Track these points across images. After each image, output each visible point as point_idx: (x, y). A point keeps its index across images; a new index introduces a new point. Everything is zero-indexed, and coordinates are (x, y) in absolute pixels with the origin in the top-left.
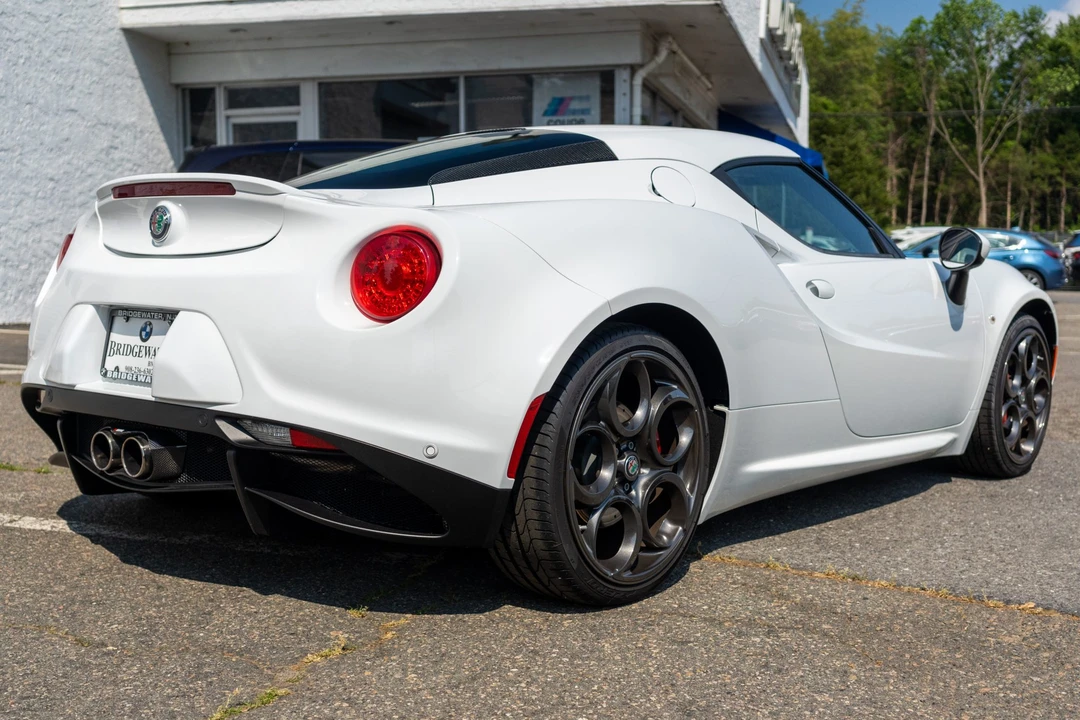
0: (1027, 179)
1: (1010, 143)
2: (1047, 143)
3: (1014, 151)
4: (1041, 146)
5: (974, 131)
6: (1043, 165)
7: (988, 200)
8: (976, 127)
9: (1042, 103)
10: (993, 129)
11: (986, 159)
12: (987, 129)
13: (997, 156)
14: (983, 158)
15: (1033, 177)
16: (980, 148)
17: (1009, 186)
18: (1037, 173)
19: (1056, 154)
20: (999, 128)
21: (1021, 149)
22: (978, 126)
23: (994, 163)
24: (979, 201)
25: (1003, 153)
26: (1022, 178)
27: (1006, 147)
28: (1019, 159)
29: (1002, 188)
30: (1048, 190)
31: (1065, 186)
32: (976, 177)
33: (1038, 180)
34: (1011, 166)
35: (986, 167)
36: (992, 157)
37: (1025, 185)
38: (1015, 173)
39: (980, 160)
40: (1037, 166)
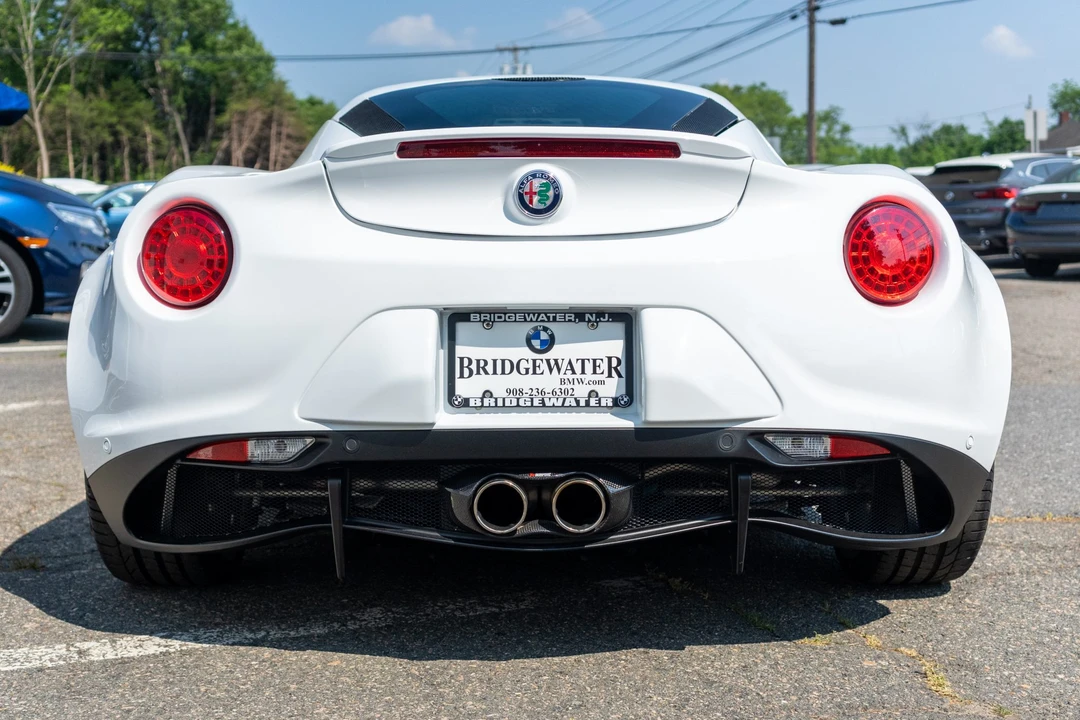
0: (86, 127)
1: (65, 88)
2: (102, 90)
3: (69, 96)
4: (96, 92)
5: (23, 72)
6: (101, 112)
7: (49, 149)
8: (26, 68)
9: (92, 45)
10: (45, 71)
11: (40, 105)
12: (38, 71)
13: (53, 100)
14: (38, 102)
15: (93, 126)
16: (33, 92)
17: (69, 134)
18: (97, 121)
19: (112, 101)
20: (51, 70)
21: (77, 94)
22: (28, 67)
23: (50, 108)
24: (37, 148)
25: (59, 98)
26: (81, 126)
27: (62, 92)
28: (76, 105)
29: (62, 137)
30: (109, 139)
31: (125, 136)
32: (31, 122)
33: (98, 128)
34: (68, 112)
35: (42, 113)
36: (48, 101)
37: (86, 133)
38: (73, 120)
39: (34, 104)
40: (95, 113)
